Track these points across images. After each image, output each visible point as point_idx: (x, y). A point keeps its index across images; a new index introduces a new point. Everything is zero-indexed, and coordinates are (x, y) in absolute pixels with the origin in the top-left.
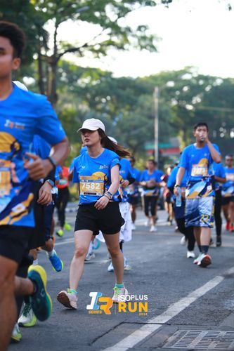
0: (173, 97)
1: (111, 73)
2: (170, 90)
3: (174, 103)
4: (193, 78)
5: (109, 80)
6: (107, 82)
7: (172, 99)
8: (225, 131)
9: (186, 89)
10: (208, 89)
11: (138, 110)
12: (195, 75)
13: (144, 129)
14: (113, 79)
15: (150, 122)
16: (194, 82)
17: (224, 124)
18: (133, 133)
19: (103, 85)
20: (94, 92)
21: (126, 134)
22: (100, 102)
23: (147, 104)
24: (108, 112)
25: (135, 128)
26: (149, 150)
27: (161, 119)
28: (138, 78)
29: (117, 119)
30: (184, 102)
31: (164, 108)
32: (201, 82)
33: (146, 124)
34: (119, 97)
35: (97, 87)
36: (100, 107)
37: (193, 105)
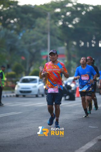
0: (60, 19)
1: (17, 2)
2: (58, 14)
3: (61, 23)
4: (74, 6)
5: (16, 7)
6: (14, 8)
7: (59, 21)
8: (95, 42)
9: (68, 14)
10: (83, 13)
11: (36, 28)
12: (75, 4)
13: (40, 42)
14: (19, 6)
15: (45, 36)
16: (74, 8)
17: (94, 38)
18: (33, 44)
19: (12, 10)
20: (5, 15)
21: (28, 45)
22: (10, 23)
23: (42, 24)
24: (15, 30)
25: (34, 40)
26: (44, 56)
27: (52, 34)
28: (36, 6)
29: (21, 35)
30: (67, 23)
31: (54, 26)
32: (79, 9)
33: (42, 38)
34: (22, 19)
35: (7, 12)
36: (9, 26)
37: (73, 25)
